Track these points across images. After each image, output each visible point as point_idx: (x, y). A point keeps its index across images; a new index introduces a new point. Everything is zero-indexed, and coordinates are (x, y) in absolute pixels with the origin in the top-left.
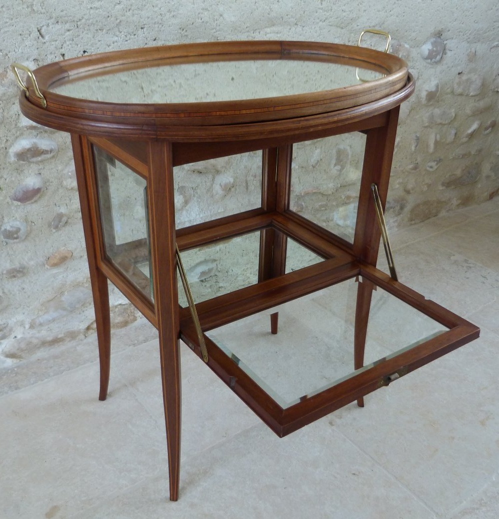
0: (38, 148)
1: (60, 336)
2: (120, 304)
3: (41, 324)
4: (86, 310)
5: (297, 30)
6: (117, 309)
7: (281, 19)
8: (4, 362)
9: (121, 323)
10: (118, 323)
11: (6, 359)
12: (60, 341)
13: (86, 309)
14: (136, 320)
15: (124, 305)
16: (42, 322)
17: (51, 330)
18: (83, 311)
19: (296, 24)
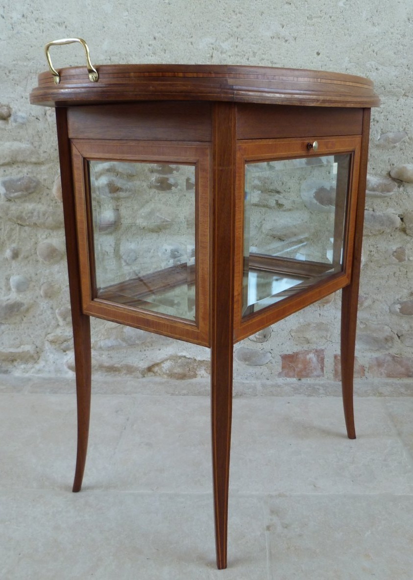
0: (114, 184)
1: (116, 366)
2: (185, 357)
3: (101, 348)
4: (148, 350)
5: (407, 102)
6: (180, 360)
7: (383, 88)
8: (67, 373)
9: (179, 374)
10: (176, 374)
11: (68, 370)
12: (115, 371)
13: (147, 348)
14: (196, 377)
15: (189, 358)
16: (102, 345)
17: (111, 357)
18: (145, 350)
19: (405, 95)
